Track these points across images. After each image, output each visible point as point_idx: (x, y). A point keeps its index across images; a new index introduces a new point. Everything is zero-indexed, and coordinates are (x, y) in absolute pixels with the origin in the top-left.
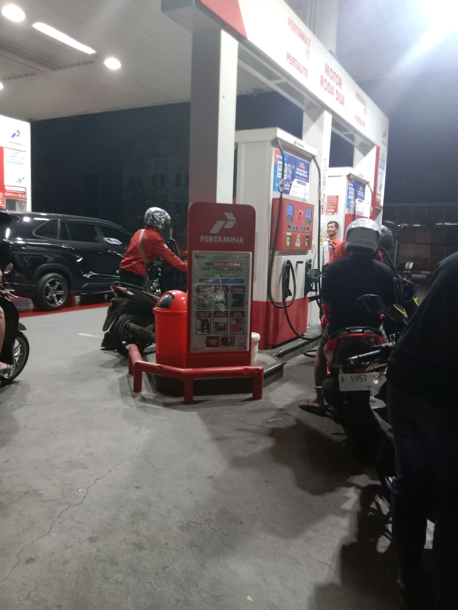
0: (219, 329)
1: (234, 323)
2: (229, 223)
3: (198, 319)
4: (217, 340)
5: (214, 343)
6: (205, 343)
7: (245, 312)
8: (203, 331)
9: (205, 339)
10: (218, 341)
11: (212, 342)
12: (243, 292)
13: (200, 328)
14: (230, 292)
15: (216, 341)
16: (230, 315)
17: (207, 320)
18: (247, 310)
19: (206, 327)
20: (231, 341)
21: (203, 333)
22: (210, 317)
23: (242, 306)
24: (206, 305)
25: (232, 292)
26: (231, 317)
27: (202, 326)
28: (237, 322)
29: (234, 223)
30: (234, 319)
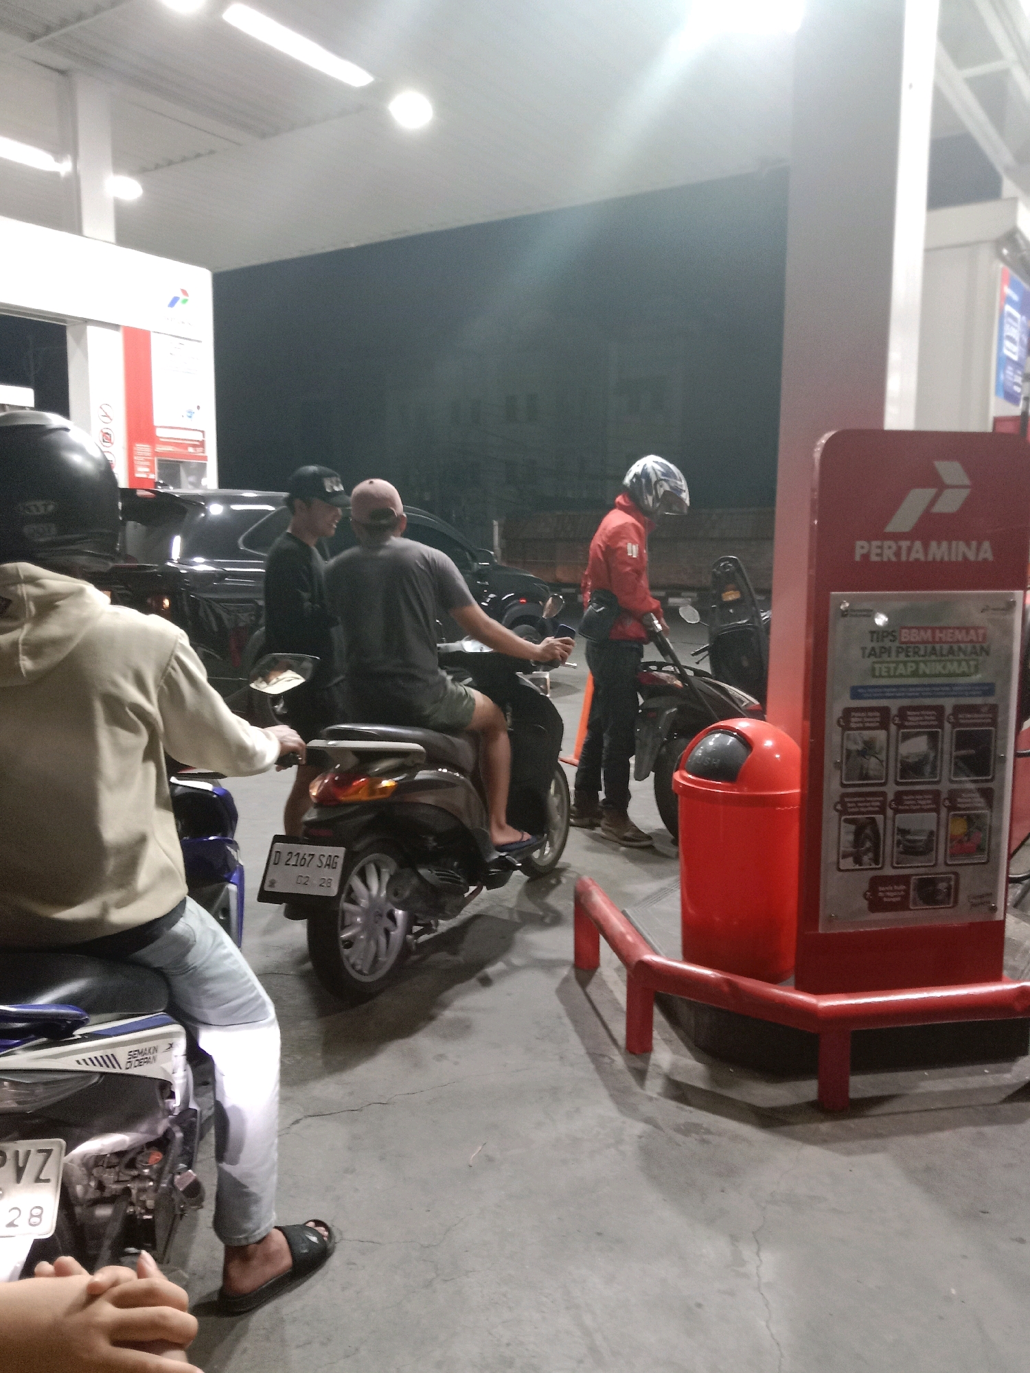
0: (911, 850)
1: (959, 828)
2: (947, 493)
3: (846, 821)
4: (903, 887)
5: (895, 896)
6: (865, 895)
7: (996, 794)
8: (858, 861)
9: (865, 886)
10: (907, 892)
11: (888, 894)
12: (988, 725)
13: (851, 849)
14: (947, 726)
15: (900, 891)
16: (947, 803)
17: (873, 821)
18: (1002, 787)
19: (868, 844)
20: (949, 888)
21: (857, 867)
22: (882, 811)
23: (987, 774)
24: (871, 773)
25: (954, 725)
26: (950, 809)
27: (857, 842)
28: (969, 827)
29: (965, 493)
30: (962, 816)
